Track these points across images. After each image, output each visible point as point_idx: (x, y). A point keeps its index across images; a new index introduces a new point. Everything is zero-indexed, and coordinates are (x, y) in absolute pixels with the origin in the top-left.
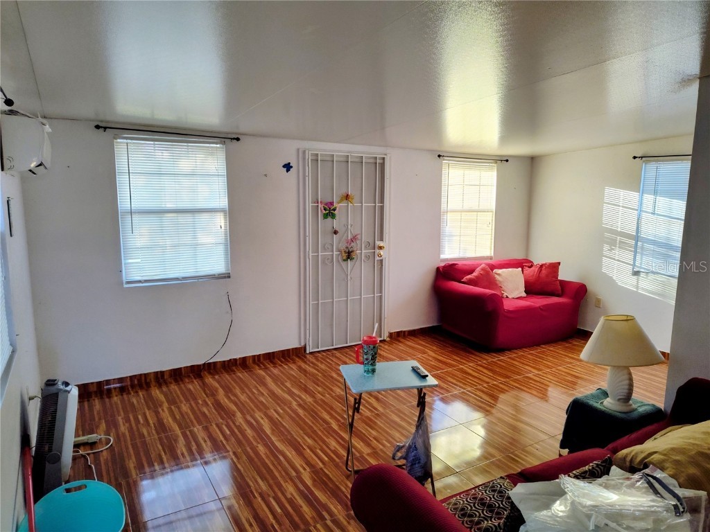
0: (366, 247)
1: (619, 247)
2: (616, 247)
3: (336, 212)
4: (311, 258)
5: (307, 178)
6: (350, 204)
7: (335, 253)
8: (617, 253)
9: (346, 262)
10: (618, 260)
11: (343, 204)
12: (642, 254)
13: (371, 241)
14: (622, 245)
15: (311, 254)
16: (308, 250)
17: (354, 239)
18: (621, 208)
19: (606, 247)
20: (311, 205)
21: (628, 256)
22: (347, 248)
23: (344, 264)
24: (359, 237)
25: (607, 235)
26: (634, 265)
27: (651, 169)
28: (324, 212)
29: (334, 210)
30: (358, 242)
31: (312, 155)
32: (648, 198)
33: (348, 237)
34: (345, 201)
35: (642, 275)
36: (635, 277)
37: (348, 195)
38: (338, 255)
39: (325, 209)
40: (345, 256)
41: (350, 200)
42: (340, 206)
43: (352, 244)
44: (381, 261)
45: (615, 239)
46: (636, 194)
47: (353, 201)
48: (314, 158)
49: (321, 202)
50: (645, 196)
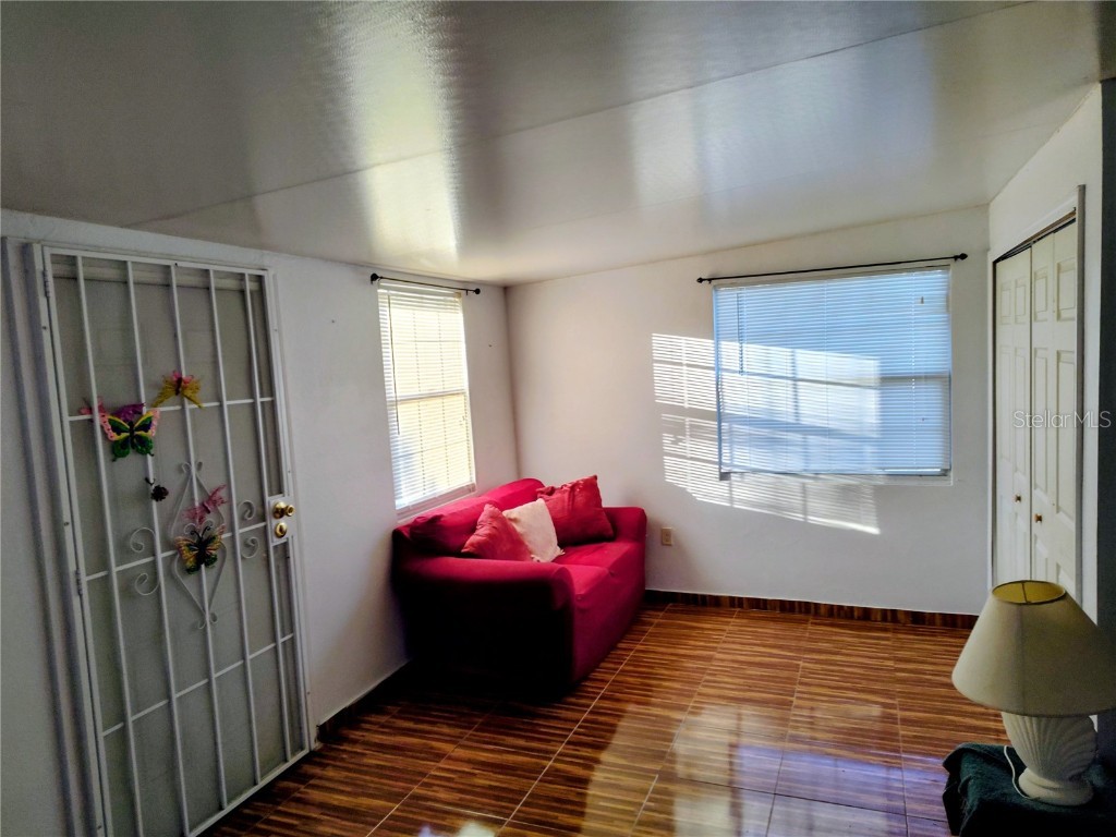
0: (242, 519)
1: (691, 436)
2: (684, 435)
3: (151, 433)
4: (85, 591)
5: (46, 335)
6: (189, 406)
7: (161, 555)
8: (688, 445)
9: (193, 577)
10: (692, 459)
11: (169, 408)
12: (732, 443)
13: (253, 500)
14: (696, 432)
15: (84, 579)
16: (72, 567)
17: (211, 501)
18: (685, 368)
19: (667, 439)
20: (67, 419)
21: (708, 449)
22: (194, 532)
23: (188, 582)
24: (223, 494)
25: (666, 416)
26: (720, 463)
27: (727, 298)
28: (115, 437)
29: (146, 426)
30: (222, 509)
31: (56, 259)
32: (730, 348)
33: (193, 500)
34: (173, 398)
35: (734, 477)
36: (725, 483)
37: (180, 380)
38: (169, 561)
39: (117, 429)
40: (190, 556)
41: (188, 393)
42: (160, 415)
43: (209, 518)
44: (285, 546)
45: (681, 422)
46: (710, 343)
47: (198, 396)
48: (64, 270)
49: (101, 408)
50: (724, 345)
